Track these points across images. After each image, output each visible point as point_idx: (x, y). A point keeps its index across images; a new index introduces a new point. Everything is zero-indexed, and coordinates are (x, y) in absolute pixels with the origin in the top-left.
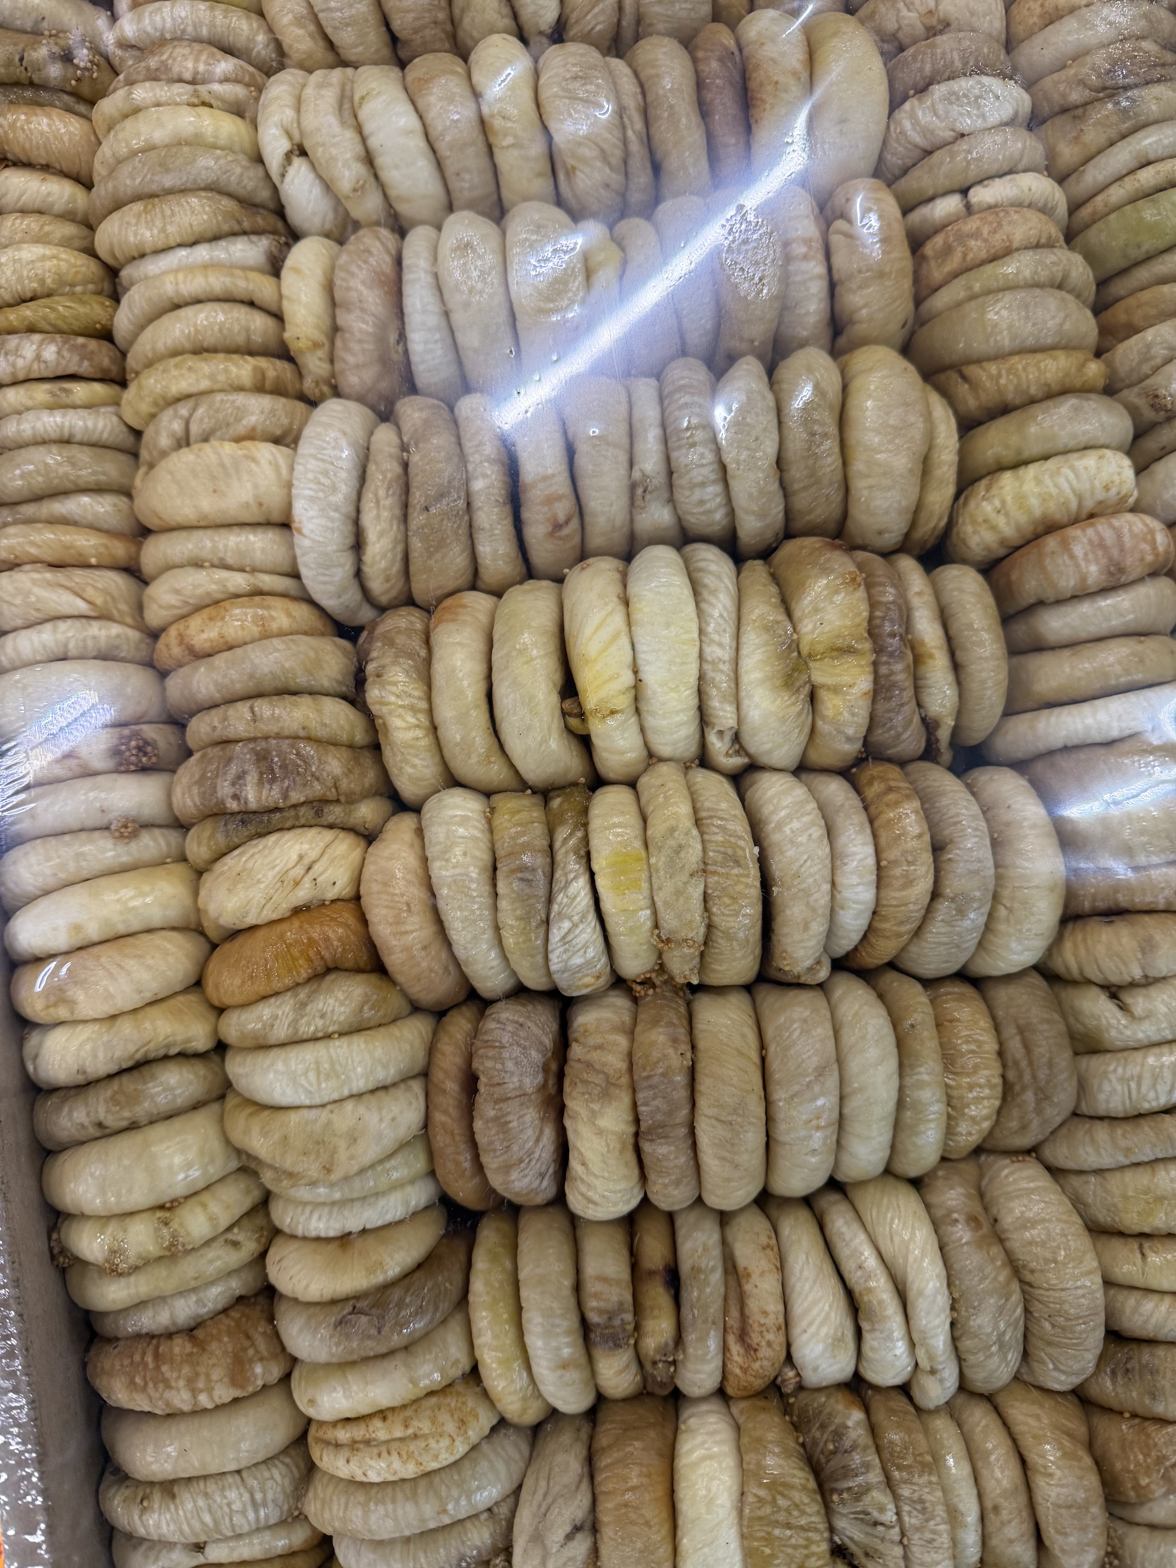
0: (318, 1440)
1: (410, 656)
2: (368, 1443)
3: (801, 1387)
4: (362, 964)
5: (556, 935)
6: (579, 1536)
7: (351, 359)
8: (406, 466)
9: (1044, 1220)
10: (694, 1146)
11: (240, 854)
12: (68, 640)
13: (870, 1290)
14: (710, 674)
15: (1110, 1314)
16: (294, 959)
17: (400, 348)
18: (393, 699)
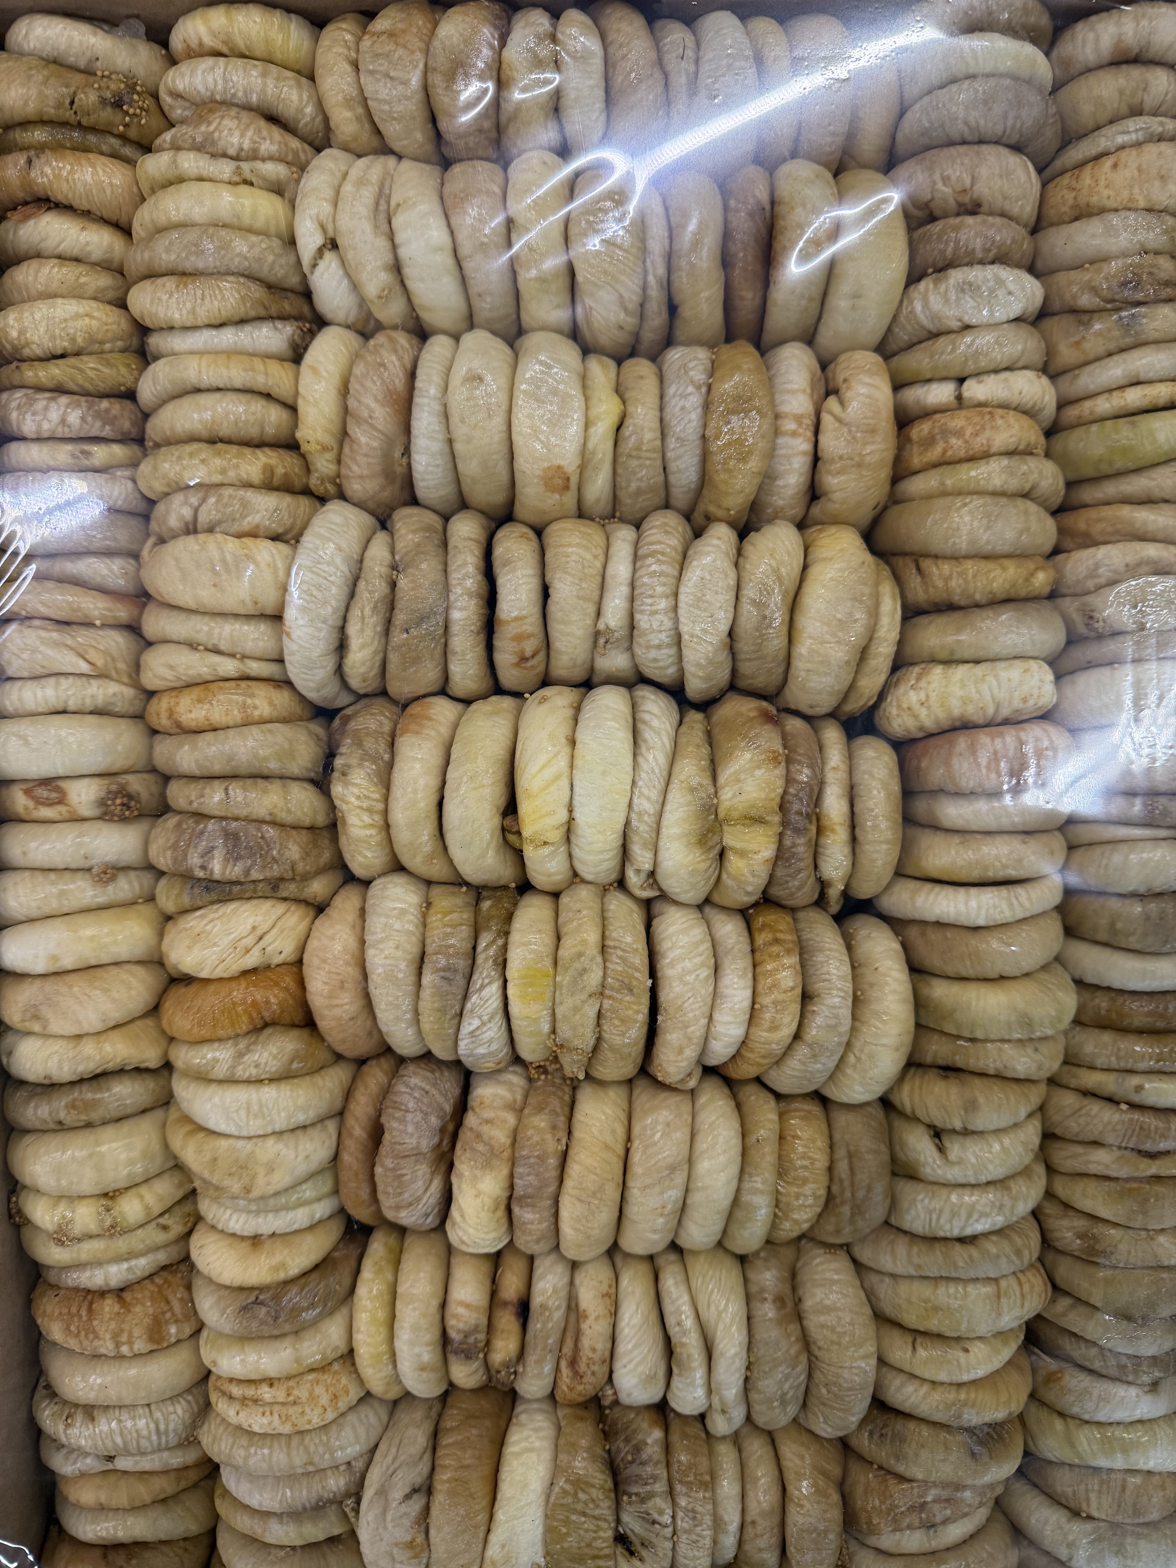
0: (217, 1388)
1: (374, 759)
2: (256, 1401)
3: (616, 1402)
4: (297, 1022)
5: (466, 1029)
6: (415, 1497)
7: (355, 468)
8: (393, 585)
9: (839, 1309)
10: (556, 1215)
11: (202, 917)
12: (69, 697)
13: (683, 1345)
14: (634, 823)
15: (878, 1386)
16: (238, 1015)
17: (404, 461)
18: (353, 799)
